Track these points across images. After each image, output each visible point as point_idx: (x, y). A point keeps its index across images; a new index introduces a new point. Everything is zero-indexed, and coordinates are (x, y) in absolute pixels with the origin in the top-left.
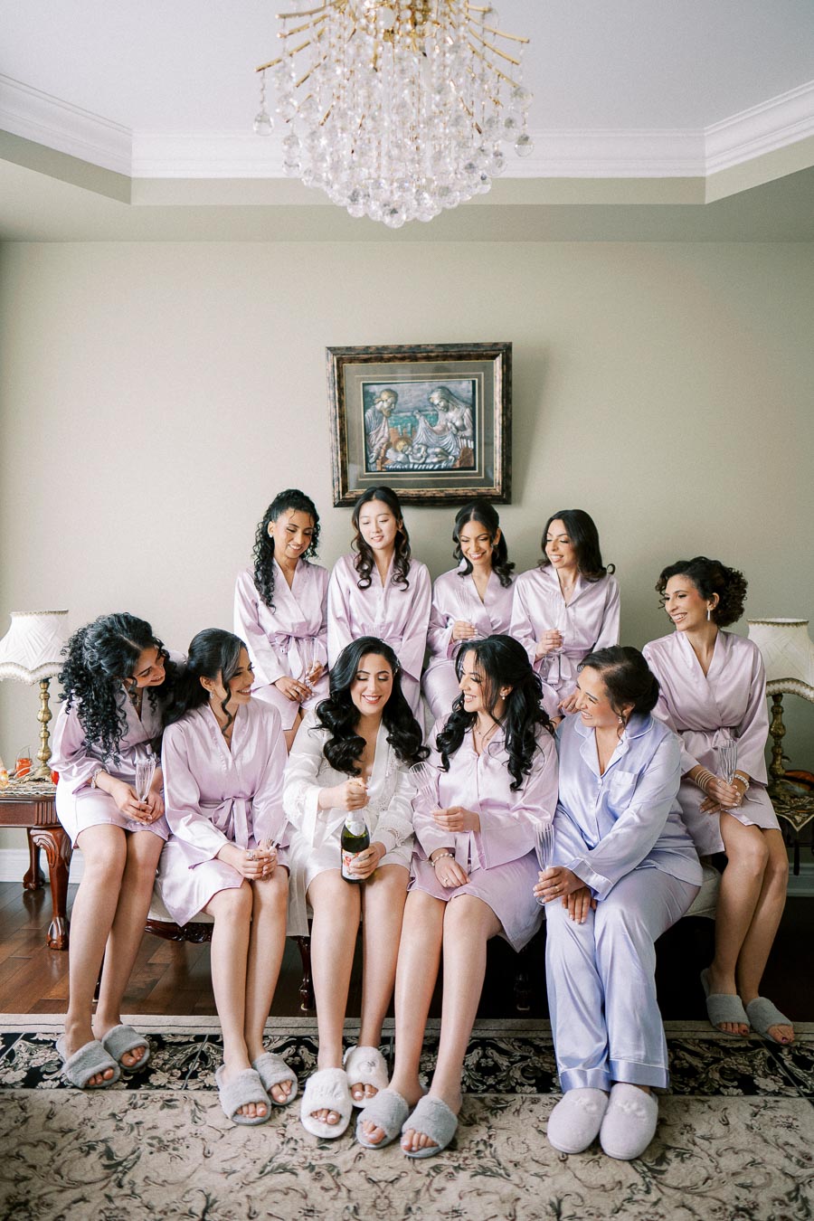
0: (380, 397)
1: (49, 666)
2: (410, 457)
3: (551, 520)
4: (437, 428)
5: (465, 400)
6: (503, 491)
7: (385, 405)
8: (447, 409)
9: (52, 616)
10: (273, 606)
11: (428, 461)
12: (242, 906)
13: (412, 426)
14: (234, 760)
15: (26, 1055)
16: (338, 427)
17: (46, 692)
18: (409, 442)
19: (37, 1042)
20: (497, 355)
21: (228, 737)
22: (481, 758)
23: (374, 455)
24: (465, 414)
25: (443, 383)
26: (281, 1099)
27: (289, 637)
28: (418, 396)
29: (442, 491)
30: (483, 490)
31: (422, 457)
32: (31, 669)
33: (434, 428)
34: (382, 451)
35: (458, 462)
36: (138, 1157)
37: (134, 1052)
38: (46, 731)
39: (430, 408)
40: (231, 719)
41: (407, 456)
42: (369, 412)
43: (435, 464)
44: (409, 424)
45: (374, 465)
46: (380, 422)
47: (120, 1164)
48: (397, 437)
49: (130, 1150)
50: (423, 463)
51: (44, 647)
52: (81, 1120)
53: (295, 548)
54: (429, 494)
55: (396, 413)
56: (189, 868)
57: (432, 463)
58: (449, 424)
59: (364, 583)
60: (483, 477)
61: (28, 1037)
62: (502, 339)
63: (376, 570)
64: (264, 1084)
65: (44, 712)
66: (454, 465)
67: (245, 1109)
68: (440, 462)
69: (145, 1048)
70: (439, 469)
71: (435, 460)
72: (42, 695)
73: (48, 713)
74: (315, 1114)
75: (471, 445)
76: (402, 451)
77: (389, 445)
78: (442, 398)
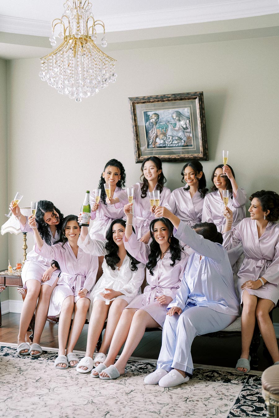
0: (152, 117)
2: (166, 141)
4: (177, 128)
5: (187, 116)
6: (204, 155)
7: (154, 120)
8: (180, 121)
9: (26, 209)
11: (173, 143)
13: (166, 128)
15: (6, 351)
16: (135, 130)
17: (25, 238)
18: (165, 134)
20: (197, 98)
23: (151, 141)
24: (187, 123)
25: (177, 110)
26: (72, 365)
27: (109, 218)
28: (167, 115)
29: (178, 156)
30: (196, 155)
31: (170, 141)
32: (17, 229)
33: (175, 129)
34: (154, 139)
35: (185, 143)
36: (27, 370)
37: (35, 352)
38: (25, 253)
39: (173, 120)
41: (165, 141)
42: (148, 123)
44: (165, 127)
45: (151, 145)
46: (153, 127)
47: (22, 370)
48: (160, 133)
50: (172, 144)
52: (16, 363)
54: (173, 157)
57: (175, 143)
58: (181, 127)
60: (195, 149)
62: (199, 90)
65: (24, 246)
67: (59, 364)
68: (178, 143)
69: (40, 352)
70: (178, 146)
71: (176, 142)
72: (24, 239)
73: (26, 246)
74: (80, 367)
75: (191, 135)
76: (162, 139)
77: (157, 137)
78: (177, 116)
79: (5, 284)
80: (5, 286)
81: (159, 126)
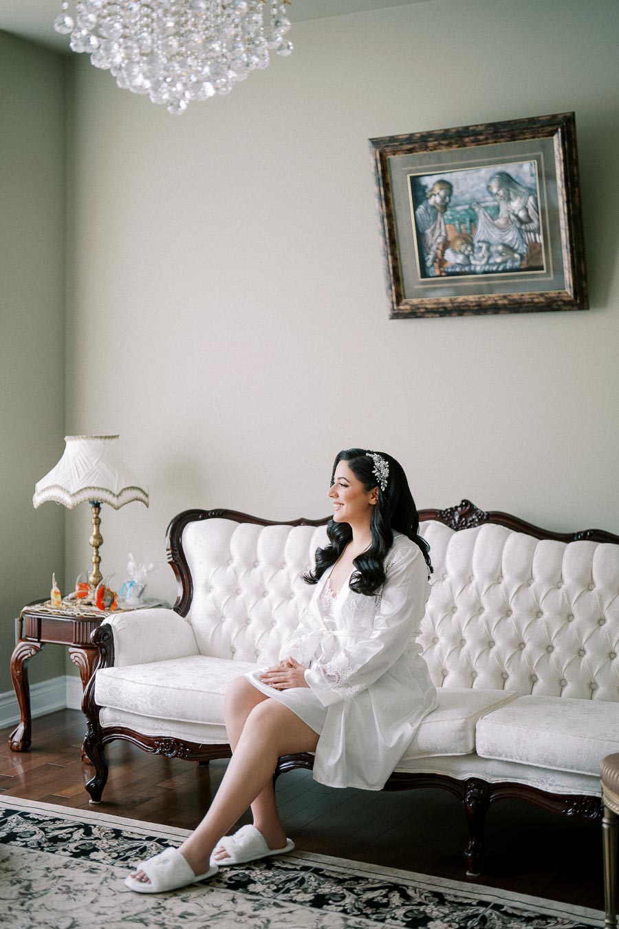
0: (432, 190)
1: (88, 490)
2: (471, 258)
4: (501, 221)
5: (529, 185)
6: (575, 293)
7: (438, 199)
8: (508, 199)
9: (99, 441)
11: (491, 261)
13: (471, 221)
15: (14, 824)
16: (387, 228)
17: (97, 517)
18: (468, 240)
19: (29, 818)
20: (556, 131)
23: (431, 257)
24: (529, 204)
25: (500, 168)
28: (475, 185)
29: (505, 297)
30: (553, 293)
31: (483, 257)
32: (73, 491)
33: (496, 222)
34: (439, 252)
35: (525, 262)
36: (46, 894)
38: (97, 555)
39: (490, 198)
41: (468, 257)
42: (421, 209)
43: (499, 264)
44: (468, 219)
45: (432, 269)
46: (435, 219)
47: (31, 894)
48: (456, 234)
50: (486, 264)
51: (87, 471)
54: (490, 302)
55: (451, 208)
57: (495, 263)
58: (512, 217)
60: (552, 278)
62: (561, 109)
65: (95, 537)
66: (521, 265)
68: (505, 262)
70: (504, 271)
71: (499, 260)
72: (94, 520)
73: (99, 537)
75: (540, 239)
76: (460, 251)
77: (446, 245)
78: (500, 187)
79: (39, 638)
80: (39, 642)
81: (452, 215)
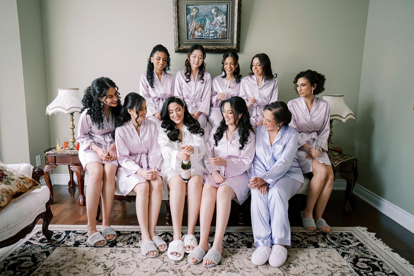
0: (192, 10)
1: (73, 108)
2: (203, 34)
3: (254, 58)
4: (213, 23)
5: (224, 12)
6: (237, 47)
7: (194, 14)
8: (217, 16)
9: (73, 90)
10: (154, 87)
11: (210, 36)
12: (146, 189)
13: (204, 22)
14: (141, 140)
15: (74, 237)
16: (177, 22)
17: (72, 118)
18: (203, 28)
19: (77, 233)
21: (138, 131)
22: (229, 141)
23: (190, 33)
24: (224, 18)
26: (162, 250)
27: (159, 99)
28: (206, 10)
29: (215, 47)
30: (230, 47)
31: (208, 34)
32: (66, 109)
34: (193, 31)
35: (221, 36)
36: (115, 267)
37: (110, 236)
38: (73, 132)
39: (211, 15)
40: (139, 125)
41: (202, 33)
42: (188, 16)
43: (212, 37)
45: (190, 37)
46: (192, 20)
47: (109, 269)
48: (199, 26)
49: (112, 265)
50: (208, 36)
51: (71, 101)
52: (94, 256)
53: (160, 65)
54: (210, 48)
55: (198, 17)
56: (127, 177)
58: (218, 22)
59: (188, 80)
60: (230, 42)
61: (74, 232)
63: (192, 75)
64: (156, 246)
65: (72, 125)
66: (219, 37)
67: (150, 253)
68: (214, 36)
69: (115, 236)
70: (214, 39)
71: (212, 35)
72: (71, 119)
73: (73, 125)
74: (172, 253)
75: (226, 30)
76: (200, 32)
77: (195, 29)
78: (215, 11)
79: (55, 163)
80: (55, 165)
81: (198, 20)
